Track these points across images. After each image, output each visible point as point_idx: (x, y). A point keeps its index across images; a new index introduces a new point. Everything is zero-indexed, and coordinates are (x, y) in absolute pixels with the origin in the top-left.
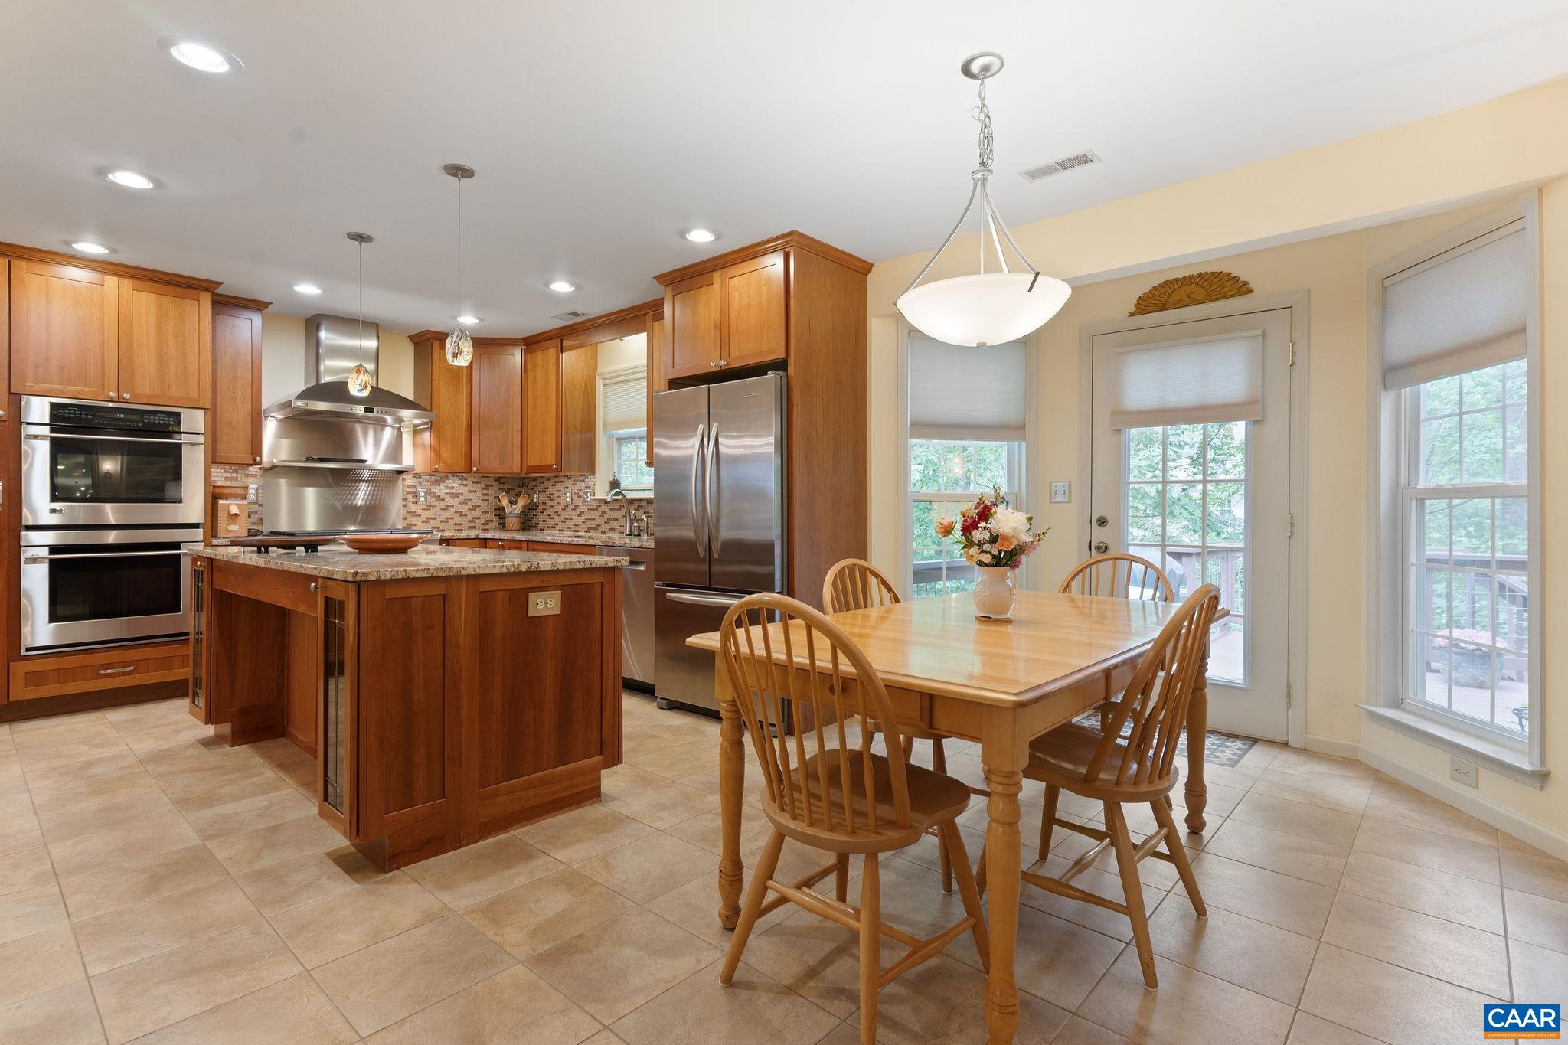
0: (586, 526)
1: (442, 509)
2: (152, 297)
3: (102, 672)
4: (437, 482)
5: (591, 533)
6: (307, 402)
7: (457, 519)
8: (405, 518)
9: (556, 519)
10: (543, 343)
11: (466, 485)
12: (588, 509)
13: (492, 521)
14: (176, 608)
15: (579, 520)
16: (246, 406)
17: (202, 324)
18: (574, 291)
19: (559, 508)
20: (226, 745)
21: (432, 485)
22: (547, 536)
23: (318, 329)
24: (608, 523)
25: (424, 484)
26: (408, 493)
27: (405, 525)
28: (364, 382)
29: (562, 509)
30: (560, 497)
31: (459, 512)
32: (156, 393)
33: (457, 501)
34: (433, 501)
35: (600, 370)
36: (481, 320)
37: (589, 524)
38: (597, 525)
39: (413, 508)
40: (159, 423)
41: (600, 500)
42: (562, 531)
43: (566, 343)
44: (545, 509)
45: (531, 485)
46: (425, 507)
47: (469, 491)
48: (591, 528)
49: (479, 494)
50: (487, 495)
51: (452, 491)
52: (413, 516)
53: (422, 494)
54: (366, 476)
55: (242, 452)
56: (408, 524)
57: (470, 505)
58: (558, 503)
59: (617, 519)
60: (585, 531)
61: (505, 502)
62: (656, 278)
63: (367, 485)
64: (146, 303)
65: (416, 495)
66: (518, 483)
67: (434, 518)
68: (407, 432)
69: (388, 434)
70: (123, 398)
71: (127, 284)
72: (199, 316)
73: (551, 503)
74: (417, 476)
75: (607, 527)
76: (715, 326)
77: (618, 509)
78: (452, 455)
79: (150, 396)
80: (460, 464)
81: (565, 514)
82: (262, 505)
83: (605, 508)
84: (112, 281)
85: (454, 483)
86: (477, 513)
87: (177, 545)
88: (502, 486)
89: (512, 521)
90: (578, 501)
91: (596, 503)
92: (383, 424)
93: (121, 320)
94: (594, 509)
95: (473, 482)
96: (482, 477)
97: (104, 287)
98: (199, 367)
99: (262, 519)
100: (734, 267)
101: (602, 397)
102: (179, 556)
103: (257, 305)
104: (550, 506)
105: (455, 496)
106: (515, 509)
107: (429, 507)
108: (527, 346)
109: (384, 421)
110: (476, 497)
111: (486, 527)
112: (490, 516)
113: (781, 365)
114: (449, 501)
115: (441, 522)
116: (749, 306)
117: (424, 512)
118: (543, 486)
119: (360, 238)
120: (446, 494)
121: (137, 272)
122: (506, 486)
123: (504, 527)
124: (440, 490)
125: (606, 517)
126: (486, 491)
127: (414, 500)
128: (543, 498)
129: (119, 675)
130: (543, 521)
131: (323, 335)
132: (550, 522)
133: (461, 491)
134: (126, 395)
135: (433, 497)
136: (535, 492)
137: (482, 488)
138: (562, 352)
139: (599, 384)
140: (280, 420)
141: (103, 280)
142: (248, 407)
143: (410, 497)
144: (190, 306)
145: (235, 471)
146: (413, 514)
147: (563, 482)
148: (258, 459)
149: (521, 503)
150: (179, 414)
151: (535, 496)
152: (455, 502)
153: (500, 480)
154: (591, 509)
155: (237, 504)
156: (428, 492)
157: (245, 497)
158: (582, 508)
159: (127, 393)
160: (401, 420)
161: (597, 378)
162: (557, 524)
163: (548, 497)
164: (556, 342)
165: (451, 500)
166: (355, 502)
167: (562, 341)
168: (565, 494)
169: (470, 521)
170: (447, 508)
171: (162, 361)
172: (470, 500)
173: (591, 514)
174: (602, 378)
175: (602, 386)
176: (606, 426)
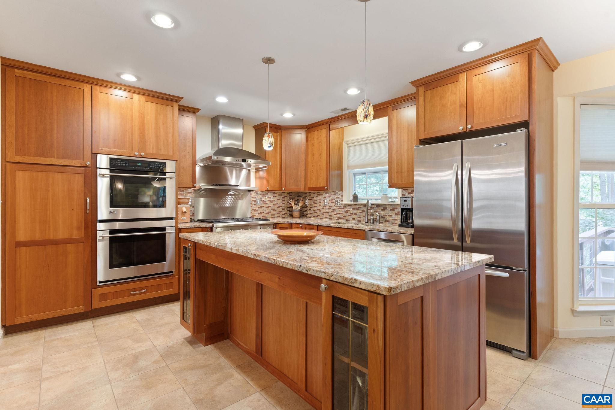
0: (337, 217)
1: (266, 208)
2: (154, 105)
3: (132, 293)
4: (264, 195)
5: (340, 221)
6: (217, 156)
7: (273, 212)
8: (251, 212)
9: (318, 213)
10: (317, 127)
11: (276, 196)
12: (338, 208)
13: (286, 213)
14: (163, 259)
15: (333, 214)
16: (190, 159)
17: (174, 119)
18: (360, 93)
19: (320, 207)
20: (201, 344)
21: (262, 196)
22: (313, 221)
23: (218, 124)
24: (351, 216)
25: (259, 196)
26: (253, 200)
27: (251, 216)
28: (271, 142)
29: (322, 208)
30: (321, 202)
31: (273, 209)
32: (155, 153)
33: (272, 204)
34: (262, 204)
35: (345, 140)
36: (294, 115)
37: (339, 216)
38: (343, 217)
39: (255, 207)
40: (156, 168)
41: (345, 204)
42: (322, 218)
43: (331, 126)
44: (312, 208)
45: (304, 196)
46: (259, 207)
47: (277, 199)
48: (340, 218)
49: (281, 201)
50: (284, 201)
51: (270, 199)
52: (255, 211)
53: (258, 201)
54: (231, 192)
55: (189, 183)
56: (253, 215)
57: (277, 206)
58: (319, 205)
59: (357, 214)
60: (336, 219)
61: (293, 204)
62: (411, 83)
63: (231, 196)
64: (150, 108)
65: (256, 201)
66: (297, 196)
67: (263, 212)
68: (253, 172)
69: (244, 172)
70: (141, 155)
71: (143, 98)
72: (173, 116)
73: (315, 205)
74: (256, 192)
75: (349, 218)
76: (461, 106)
77: (357, 209)
78: (274, 183)
79: (152, 154)
80: (277, 187)
81: (323, 211)
82: (194, 207)
83: (348, 208)
84: (136, 97)
85: (270, 195)
86: (280, 209)
87: (163, 229)
88: (290, 197)
89: (296, 213)
90: (331, 204)
91: (342, 206)
92: (241, 168)
93: (140, 117)
94: (342, 209)
95: (279, 195)
96: (282, 192)
97: (133, 100)
98: (173, 140)
99: (194, 214)
100: (479, 68)
101: (346, 153)
102: (164, 234)
103: (193, 111)
104: (315, 206)
105: (271, 201)
106: (297, 208)
107: (261, 207)
108: (308, 129)
109: (242, 165)
110: (280, 202)
111: (284, 216)
112: (286, 211)
113: (525, 124)
114: (269, 204)
115: (266, 214)
116: (493, 91)
117: (259, 209)
118: (310, 197)
119: (269, 61)
120: (268, 201)
121: (147, 92)
122: (292, 197)
123: (293, 217)
124: (265, 199)
125: (349, 213)
126: (284, 199)
127: (255, 203)
128: (311, 202)
129: (139, 294)
130: (311, 213)
131: (221, 127)
132: (315, 214)
133: (274, 199)
134: (143, 154)
135: (263, 202)
136: (306, 199)
137: (282, 198)
138: (330, 130)
139: (345, 146)
140: (202, 167)
141: (132, 96)
142: (191, 160)
143: (253, 202)
144: (169, 109)
145: (183, 191)
146: (254, 210)
147: (322, 195)
148: (195, 185)
149: (301, 204)
150: (165, 164)
151: (306, 201)
152: (271, 204)
153: (289, 194)
154: (340, 209)
155: (185, 207)
156: (261, 200)
157: (187, 203)
158: (334, 208)
159: (143, 153)
160: (250, 166)
161: (344, 144)
162: (319, 215)
163: (313, 202)
164: (326, 126)
165: (270, 203)
166: (226, 205)
167: (329, 125)
168: (324, 201)
169: (278, 213)
170: (269, 207)
171: (157, 137)
172: (278, 203)
173: (340, 211)
174: (347, 144)
175: (346, 147)
176: (349, 167)
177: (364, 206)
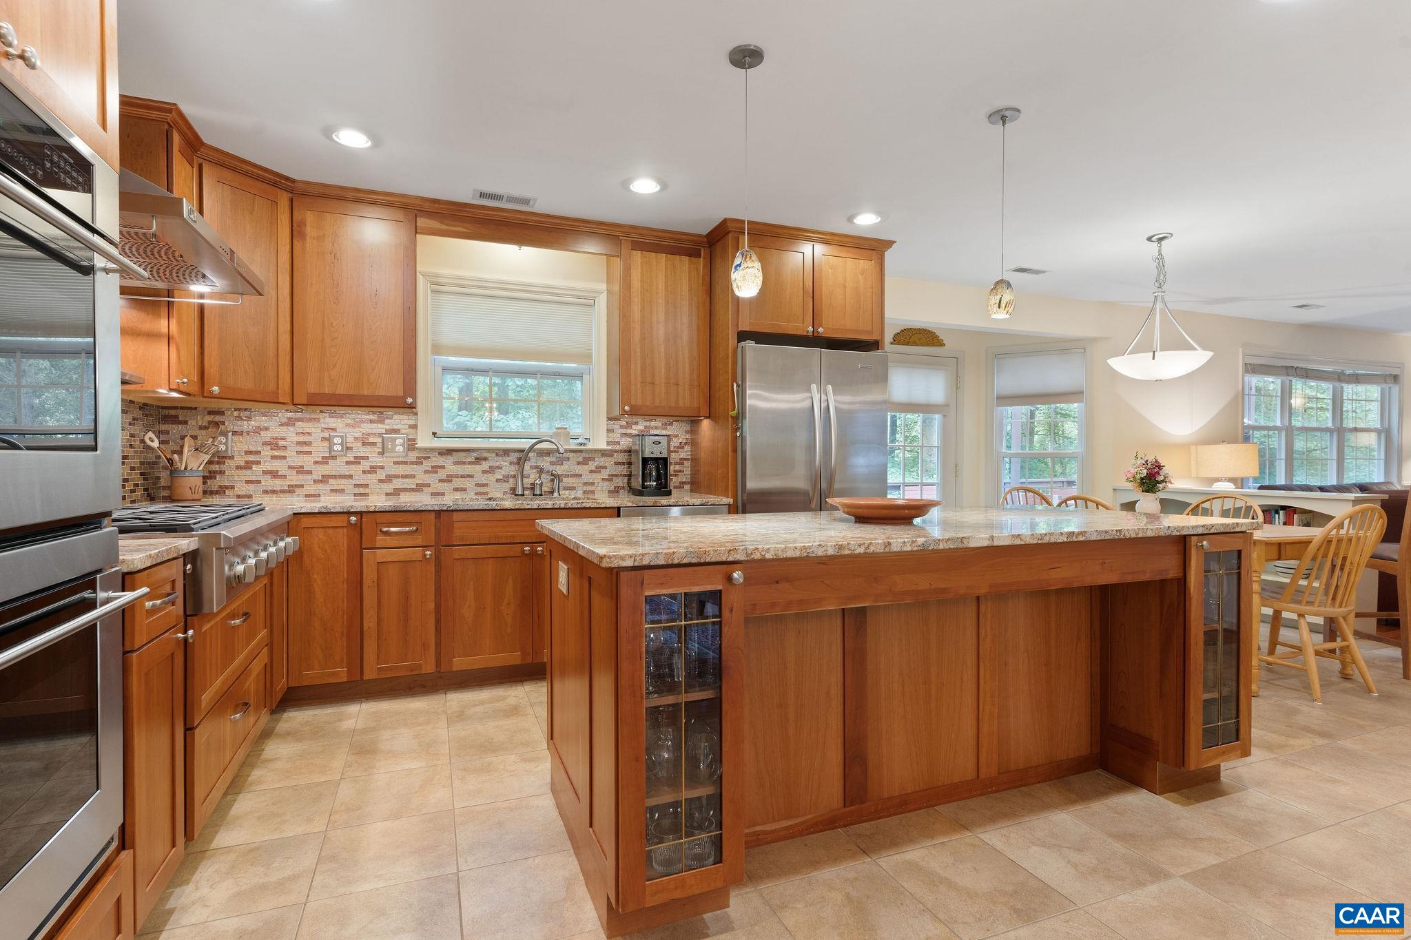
0: (389, 488)
12: (396, 462)
15: (372, 479)
19: (305, 461)
24: (449, 481)
29: (316, 463)
30: (307, 444)
35: (423, 269)
37: (398, 483)
38: (418, 485)
41: (427, 450)
42: (319, 494)
44: (259, 462)
48: (402, 490)
58: (300, 453)
59: (470, 477)
60: (388, 495)
75: (444, 487)
76: (805, 293)
77: (472, 462)
83: (440, 460)
89: (195, 483)
90: (362, 451)
91: (415, 454)
94: (412, 463)
116: (844, 286)
125: (442, 474)
139: (423, 286)
147: (317, 420)
154: (404, 462)
158: (376, 460)
161: (420, 279)
167: (415, 215)
168: (325, 439)
173: (402, 470)
174: (430, 282)
175: (429, 292)
176: (437, 349)
177: (497, 455)
